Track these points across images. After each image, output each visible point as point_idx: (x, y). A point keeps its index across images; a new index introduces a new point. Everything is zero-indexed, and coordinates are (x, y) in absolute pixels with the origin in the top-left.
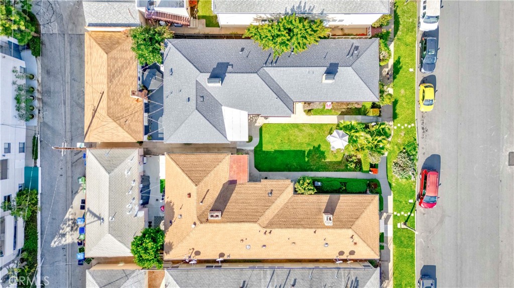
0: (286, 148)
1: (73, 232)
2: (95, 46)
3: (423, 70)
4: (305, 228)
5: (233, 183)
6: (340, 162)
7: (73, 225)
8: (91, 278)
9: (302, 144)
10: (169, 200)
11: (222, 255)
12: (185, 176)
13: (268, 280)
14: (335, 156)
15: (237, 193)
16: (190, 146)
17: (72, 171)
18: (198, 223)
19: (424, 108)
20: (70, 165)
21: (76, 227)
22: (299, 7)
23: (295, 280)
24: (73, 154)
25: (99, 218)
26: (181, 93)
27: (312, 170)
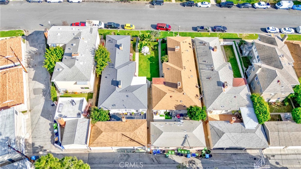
0: (149, 69)
1: (196, 163)
2: (97, 140)
3: (119, 27)
4: (181, 56)
5: (165, 83)
6: (155, 52)
7: (192, 163)
8: (216, 144)
9: (147, 64)
10: (174, 108)
11: (197, 87)
12: (162, 99)
13: (205, 70)
14: (152, 53)
15: (169, 80)
16: (149, 106)
17: (163, 163)
18: (183, 92)
19: (134, 27)
20: (160, 165)
21: (193, 161)
22: (92, 52)
23: (203, 61)
24: (153, 163)
25: (185, 138)
26: (124, 100)
27: (158, 61)
